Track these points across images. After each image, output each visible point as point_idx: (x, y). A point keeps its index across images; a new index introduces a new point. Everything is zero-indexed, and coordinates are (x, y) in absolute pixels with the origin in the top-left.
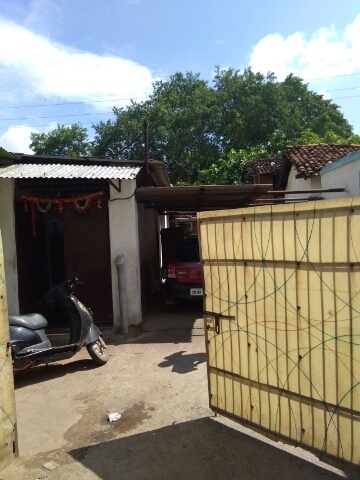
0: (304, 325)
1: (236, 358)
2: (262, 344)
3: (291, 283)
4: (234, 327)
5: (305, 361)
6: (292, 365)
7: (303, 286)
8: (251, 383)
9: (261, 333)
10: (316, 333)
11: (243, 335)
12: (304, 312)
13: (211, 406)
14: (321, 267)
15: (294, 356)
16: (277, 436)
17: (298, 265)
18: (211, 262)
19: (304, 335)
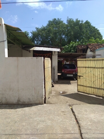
0: (95, 77)
1: (83, 83)
2: (88, 80)
3: (93, 71)
4: (83, 78)
5: (94, 82)
6: (92, 83)
7: (95, 71)
8: (85, 86)
9: (88, 78)
10: (96, 78)
11: (84, 79)
12: (95, 75)
13: (78, 91)
14: (98, 68)
15: (93, 82)
16: (89, 94)
17: (94, 68)
18: (79, 67)
19: (95, 78)
